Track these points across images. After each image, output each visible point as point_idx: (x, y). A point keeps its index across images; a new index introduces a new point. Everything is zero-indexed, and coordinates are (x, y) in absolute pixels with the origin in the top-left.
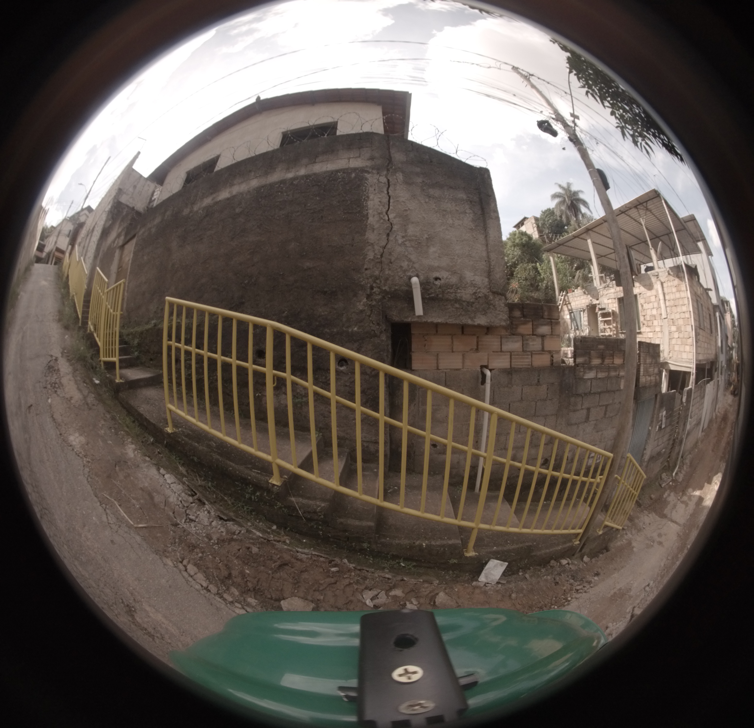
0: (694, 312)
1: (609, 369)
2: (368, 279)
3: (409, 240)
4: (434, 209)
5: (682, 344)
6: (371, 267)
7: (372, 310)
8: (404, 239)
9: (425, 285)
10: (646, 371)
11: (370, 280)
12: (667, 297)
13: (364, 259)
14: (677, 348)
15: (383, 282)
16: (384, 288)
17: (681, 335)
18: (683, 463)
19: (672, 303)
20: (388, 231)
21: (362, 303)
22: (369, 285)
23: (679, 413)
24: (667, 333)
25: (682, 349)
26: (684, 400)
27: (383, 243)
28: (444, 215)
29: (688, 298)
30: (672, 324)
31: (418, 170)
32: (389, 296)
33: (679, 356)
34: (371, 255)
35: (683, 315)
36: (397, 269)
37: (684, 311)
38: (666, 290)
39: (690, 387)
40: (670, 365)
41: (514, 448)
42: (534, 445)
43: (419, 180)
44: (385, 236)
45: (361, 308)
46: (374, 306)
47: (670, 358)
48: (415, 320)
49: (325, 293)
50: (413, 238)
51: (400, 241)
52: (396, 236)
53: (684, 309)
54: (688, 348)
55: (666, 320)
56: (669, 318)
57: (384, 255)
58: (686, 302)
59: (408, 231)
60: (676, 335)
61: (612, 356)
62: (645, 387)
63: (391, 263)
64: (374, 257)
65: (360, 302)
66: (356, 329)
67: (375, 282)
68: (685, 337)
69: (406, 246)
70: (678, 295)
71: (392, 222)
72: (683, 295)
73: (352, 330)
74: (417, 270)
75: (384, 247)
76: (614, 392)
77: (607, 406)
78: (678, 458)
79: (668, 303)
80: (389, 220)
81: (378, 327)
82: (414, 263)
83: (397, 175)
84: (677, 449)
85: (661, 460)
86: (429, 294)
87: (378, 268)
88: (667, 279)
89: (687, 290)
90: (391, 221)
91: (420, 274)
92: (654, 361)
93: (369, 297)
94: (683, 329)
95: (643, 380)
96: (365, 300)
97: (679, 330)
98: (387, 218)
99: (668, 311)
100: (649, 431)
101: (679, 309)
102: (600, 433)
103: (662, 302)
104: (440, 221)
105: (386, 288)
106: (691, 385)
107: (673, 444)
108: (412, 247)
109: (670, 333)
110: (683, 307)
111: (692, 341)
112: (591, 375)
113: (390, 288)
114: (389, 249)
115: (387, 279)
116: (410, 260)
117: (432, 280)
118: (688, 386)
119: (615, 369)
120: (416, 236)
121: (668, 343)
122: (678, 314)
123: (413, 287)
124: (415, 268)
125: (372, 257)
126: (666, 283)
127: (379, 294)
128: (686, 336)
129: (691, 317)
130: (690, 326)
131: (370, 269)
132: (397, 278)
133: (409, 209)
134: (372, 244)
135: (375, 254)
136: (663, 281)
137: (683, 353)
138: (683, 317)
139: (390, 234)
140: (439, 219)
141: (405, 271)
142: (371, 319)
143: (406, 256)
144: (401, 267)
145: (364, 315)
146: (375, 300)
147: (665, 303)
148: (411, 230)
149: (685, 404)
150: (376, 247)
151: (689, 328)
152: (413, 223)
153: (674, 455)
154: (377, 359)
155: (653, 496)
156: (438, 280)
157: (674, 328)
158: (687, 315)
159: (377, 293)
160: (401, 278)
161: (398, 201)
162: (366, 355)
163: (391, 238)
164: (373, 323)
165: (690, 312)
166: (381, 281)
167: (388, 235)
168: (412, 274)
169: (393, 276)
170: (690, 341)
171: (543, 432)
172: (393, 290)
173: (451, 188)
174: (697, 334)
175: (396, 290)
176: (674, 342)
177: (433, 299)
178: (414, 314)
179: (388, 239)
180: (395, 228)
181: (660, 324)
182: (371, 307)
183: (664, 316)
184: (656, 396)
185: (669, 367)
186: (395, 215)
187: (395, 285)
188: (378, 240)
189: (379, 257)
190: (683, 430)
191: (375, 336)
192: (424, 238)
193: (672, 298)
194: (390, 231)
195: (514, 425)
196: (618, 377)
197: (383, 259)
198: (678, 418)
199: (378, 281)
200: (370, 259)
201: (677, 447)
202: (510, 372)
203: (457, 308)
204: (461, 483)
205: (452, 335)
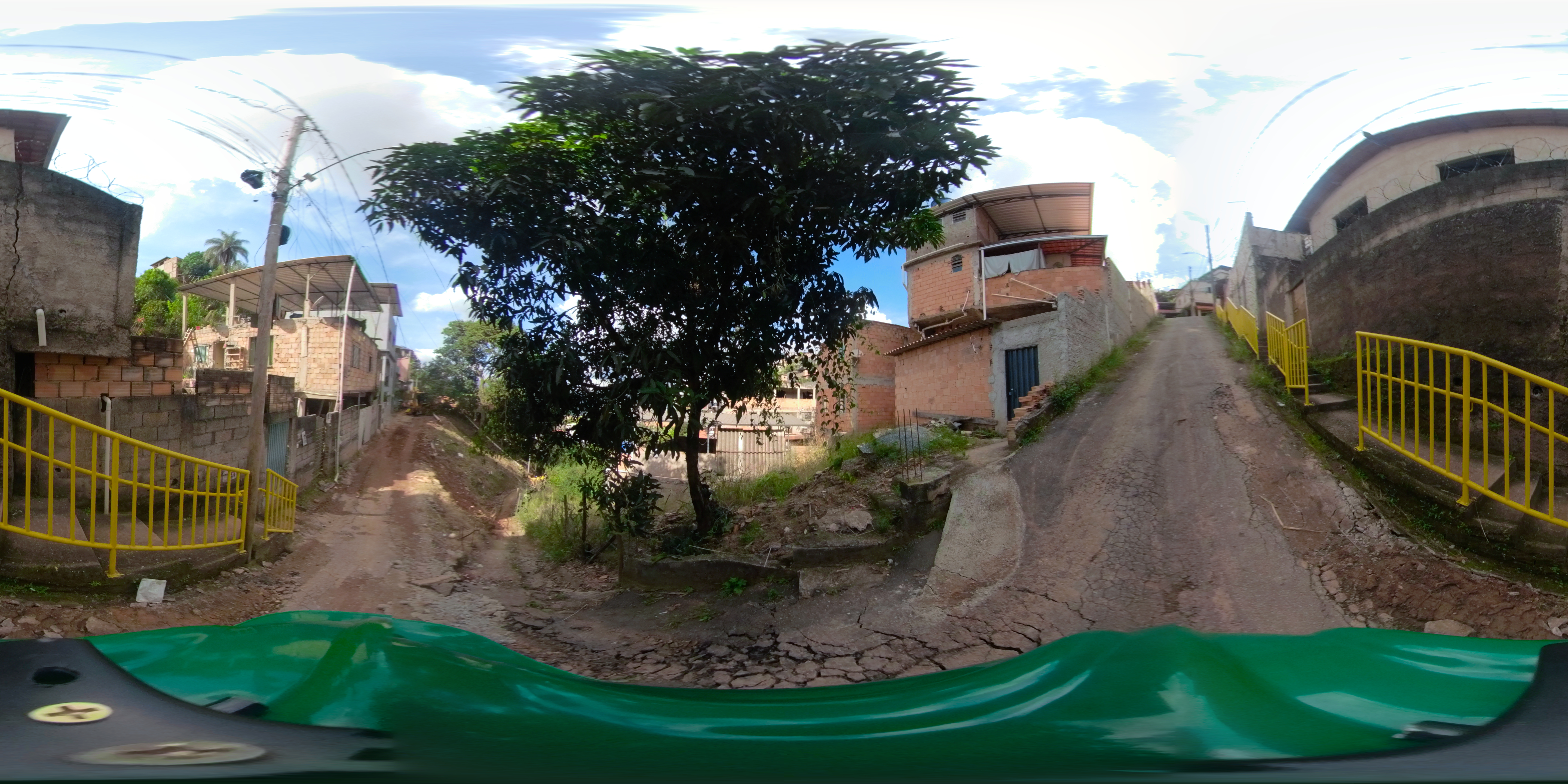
0: (346, 354)
1: (233, 397)
3: (37, 273)
4: (67, 242)
5: (324, 378)
8: (31, 272)
9: (49, 317)
10: (277, 400)
12: (312, 340)
14: (317, 381)
15: (8, 313)
16: (9, 319)
17: (324, 371)
18: (344, 471)
19: (317, 345)
23: (323, 433)
24: (304, 369)
25: (324, 382)
26: (329, 421)
28: (77, 249)
29: (341, 342)
30: (312, 362)
32: (14, 327)
33: (320, 387)
36: (23, 301)
38: (312, 335)
40: (307, 395)
41: (139, 471)
42: (160, 466)
43: (54, 212)
47: (307, 389)
48: (40, 350)
50: (41, 271)
51: (27, 273)
52: (23, 269)
53: (333, 351)
54: (333, 381)
55: (306, 358)
56: (309, 356)
57: (9, 287)
58: (337, 346)
59: (36, 264)
60: (317, 371)
61: (238, 386)
62: (276, 413)
63: (18, 294)
69: (33, 279)
70: (327, 340)
72: (333, 340)
74: (42, 303)
75: (10, 280)
76: (240, 417)
77: (233, 430)
78: (336, 467)
79: (311, 345)
82: (39, 296)
83: (28, 206)
84: (330, 460)
85: (312, 471)
86: (53, 326)
88: (317, 326)
89: (341, 337)
91: (45, 306)
92: (286, 391)
94: (327, 366)
95: (273, 407)
97: (321, 367)
99: (310, 351)
100: (288, 450)
101: (326, 350)
102: (230, 453)
103: (304, 343)
104: (72, 255)
105: (11, 319)
106: (337, 410)
107: (324, 457)
108: (39, 279)
109: (309, 369)
110: (331, 349)
112: (215, 403)
113: (15, 319)
114: (15, 281)
115: (12, 311)
116: (36, 293)
117: (57, 312)
118: (334, 411)
119: (241, 397)
120: (44, 269)
121: (305, 377)
123: (39, 318)
124: (40, 300)
126: (314, 329)
127: (4, 325)
128: (332, 372)
129: (340, 358)
130: (340, 366)
132: (23, 309)
133: (39, 242)
136: (309, 326)
137: (326, 385)
138: (332, 358)
140: (71, 253)
141: (31, 303)
143: (33, 289)
144: (28, 299)
147: (308, 345)
148: (39, 263)
149: (330, 425)
152: (41, 256)
153: (329, 465)
155: (316, 501)
156: (63, 312)
157: (314, 365)
158: (336, 357)
160: (27, 309)
161: (28, 233)
165: (340, 353)
168: (37, 306)
169: (19, 307)
170: (336, 376)
171: (167, 455)
172: (19, 320)
174: (345, 371)
175: (22, 320)
176: (312, 376)
177: (56, 331)
178: (39, 345)
180: (23, 260)
181: (297, 362)
183: (304, 355)
184: (291, 420)
185: (305, 396)
186: (23, 247)
187: (22, 316)
190: (333, 445)
192: (53, 271)
193: (318, 341)
194: (19, 263)
195: (136, 450)
196: (244, 405)
198: (324, 436)
199: (3, 312)
202: (130, 400)
203: (80, 340)
204: (88, 505)
205: (74, 365)
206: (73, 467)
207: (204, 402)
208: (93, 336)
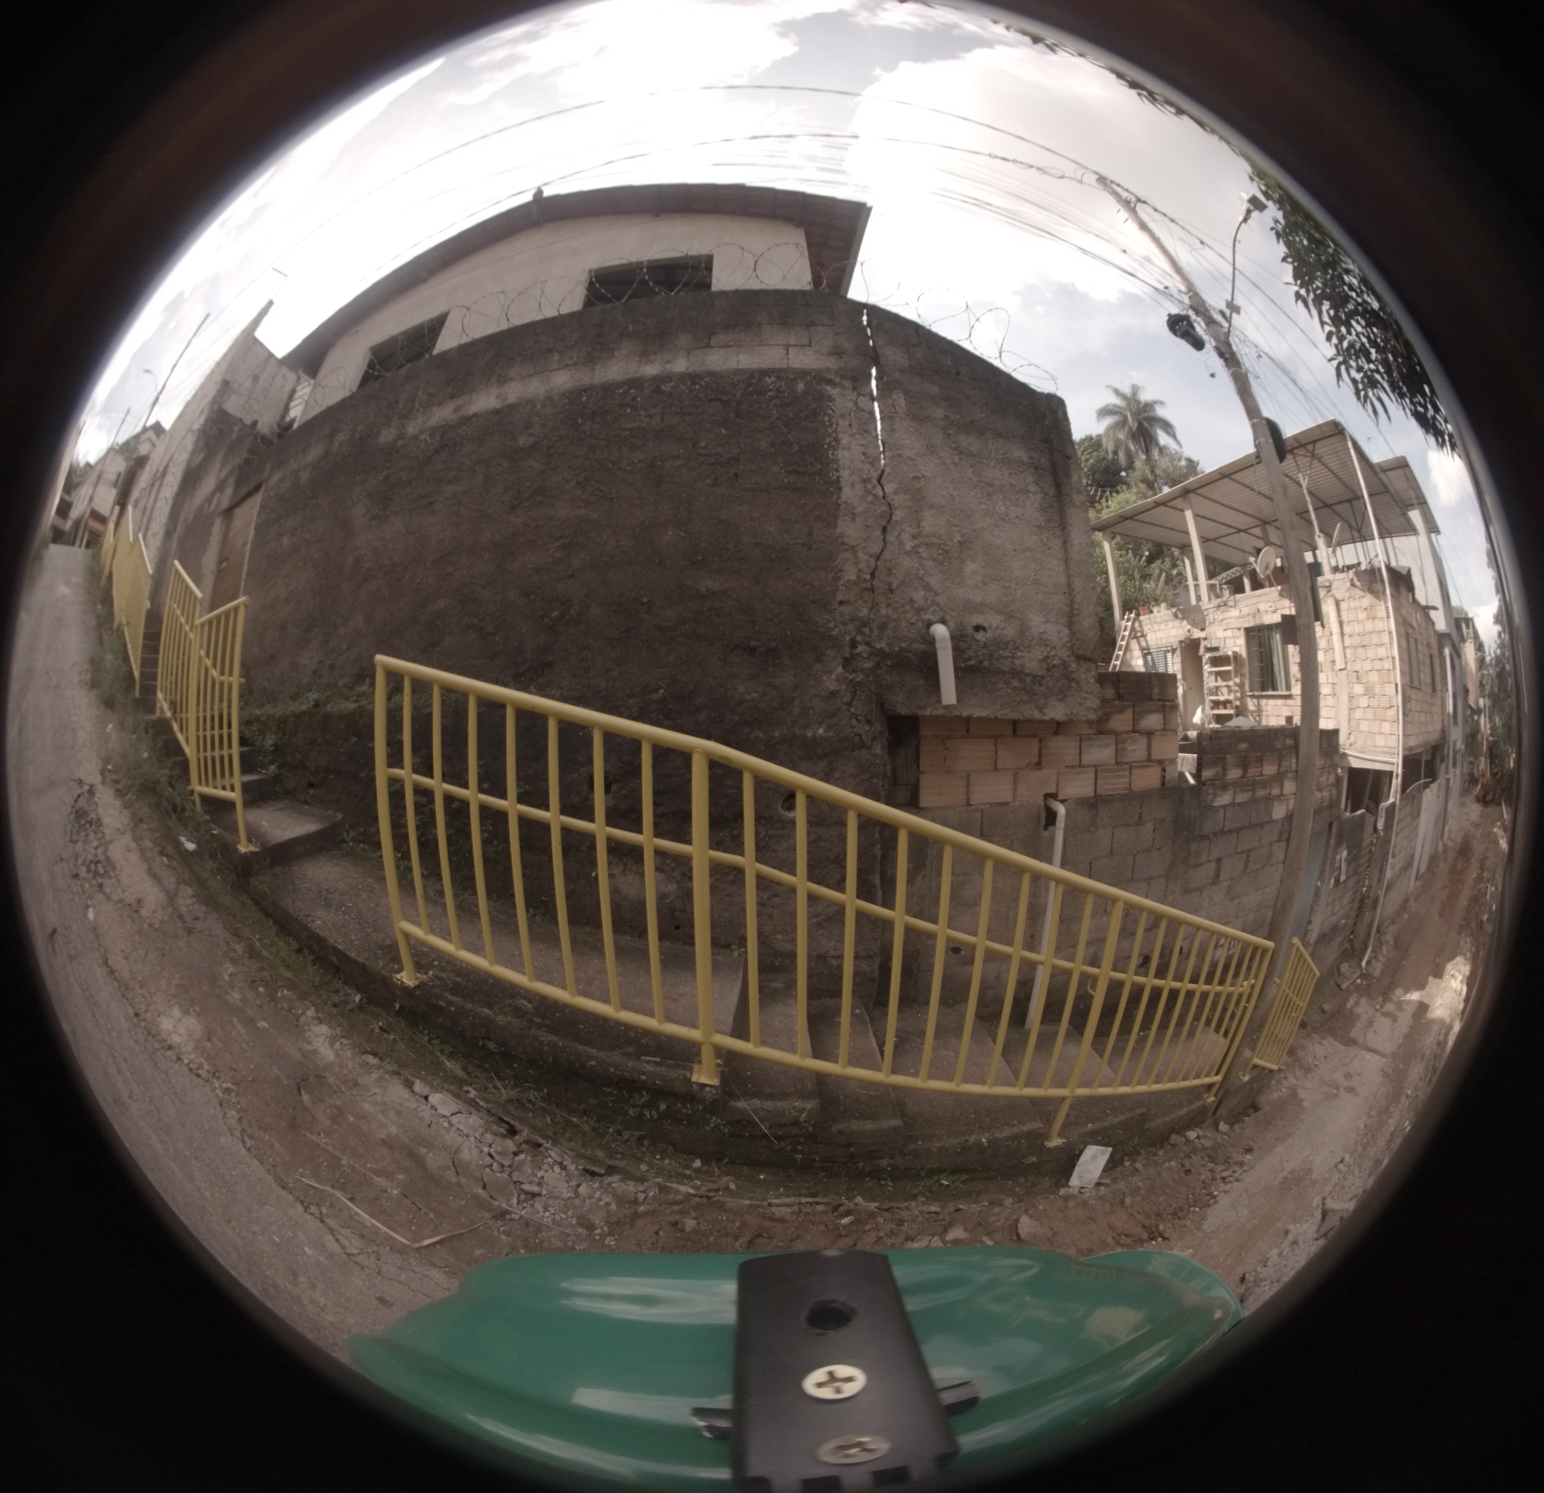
0: (1401, 659)
1: (1254, 785)
2: (845, 624)
3: (926, 544)
4: (970, 479)
5: (1375, 719)
6: (853, 599)
7: (854, 693)
8: (917, 542)
9: (959, 640)
11: (851, 627)
12: (1347, 630)
13: (837, 578)
14: (1364, 726)
15: (875, 631)
16: (878, 646)
17: (1374, 703)
18: (1380, 944)
19: (1357, 640)
20: (884, 523)
21: (834, 676)
22: (848, 638)
23: (1371, 851)
24: (1344, 698)
25: (1375, 729)
26: (1380, 825)
27: (876, 548)
28: (989, 495)
29: (1390, 633)
30: (1355, 680)
31: (934, 389)
32: (889, 663)
33: (1369, 742)
34: (850, 574)
35: (1378, 665)
36: (903, 606)
37: (1380, 656)
38: (1345, 616)
39: (1391, 800)
40: (1350, 759)
41: (1089, 943)
42: (1127, 930)
43: (939, 413)
44: (878, 533)
45: (832, 688)
46: (859, 683)
47: (1351, 745)
48: (940, 712)
49: (752, 651)
50: (934, 540)
51: (909, 545)
52: (900, 534)
53: (1382, 652)
54: (1386, 727)
55: (1345, 672)
56: (1349, 668)
57: (877, 574)
58: (1385, 638)
59: (923, 524)
60: (1364, 702)
61: (1261, 761)
63: (892, 591)
64: (858, 577)
65: (829, 673)
66: (821, 731)
67: (860, 632)
68: (1382, 705)
69: (921, 557)
70: (1369, 626)
71: (892, 503)
72: (1380, 625)
73: (814, 733)
74: (941, 609)
75: (878, 558)
76: (1261, 825)
77: (1249, 852)
78: (1369, 934)
79: (1347, 642)
80: (884, 497)
81: (867, 728)
82: (936, 594)
83: (894, 396)
84: (1367, 916)
85: (1339, 939)
86: (965, 660)
87: (866, 602)
88: (1347, 594)
89: (1388, 617)
90: (888, 499)
91: (948, 618)
93: (847, 662)
94: (1377, 690)
96: (840, 670)
97: (1369, 691)
98: (881, 493)
99: (1348, 656)
100: (1318, 890)
101: (1371, 653)
102: (1237, 902)
103: (1336, 638)
104: (983, 506)
105: (881, 645)
106: (1393, 796)
107: (1360, 908)
108: (932, 559)
109: (1351, 698)
110: (1379, 648)
111: (1396, 712)
112: (1224, 799)
113: (890, 645)
114: (886, 561)
115: (883, 627)
116: (928, 588)
117: (970, 631)
118: (1388, 798)
120: (939, 537)
121: (1347, 718)
122: (1368, 661)
123: (938, 645)
124: (938, 605)
125: (853, 578)
126: (1346, 601)
127: (868, 658)
128: (1384, 703)
129: (1394, 668)
130: (1393, 685)
131: (849, 602)
132: (904, 624)
133: (923, 476)
134: (853, 547)
135: (860, 570)
136: (1339, 597)
137: (1377, 737)
138: (1379, 667)
139: (889, 529)
140: (981, 502)
141: (919, 611)
142: (852, 710)
143: (921, 579)
144: (912, 601)
145: (838, 701)
146: (862, 670)
147: (1343, 641)
148: (930, 522)
149: (1382, 834)
150: (861, 555)
151: (1390, 690)
152: (931, 507)
153: (1362, 929)
154: (865, 794)
155: (1326, 1007)
156: (981, 631)
157: (1358, 689)
158: (1387, 665)
159: (865, 655)
160: (912, 624)
161: (900, 455)
162: (844, 787)
163: (891, 538)
164: (857, 719)
165: (1393, 658)
166: (871, 630)
167: (884, 530)
168: (933, 618)
169: (895, 620)
170: (1391, 713)
172: (897, 649)
173: (999, 435)
174: (1406, 700)
175: (902, 650)
176: (1358, 714)
177: (970, 670)
178: (939, 701)
179: (884, 539)
180: (898, 515)
181: (1331, 681)
182: (854, 686)
183: (1339, 665)
184: (1330, 825)
185: (1349, 762)
186: (895, 486)
187: (901, 640)
188: (865, 540)
189: (868, 577)
190: (1379, 881)
191: (862, 745)
192: (955, 540)
193: (1357, 631)
194: (889, 522)
197: (876, 582)
198: (1369, 860)
199: (866, 630)
200: (848, 581)
201: (1367, 914)
202: (1093, 803)
203: (1015, 688)
204: (998, 1015)
205: (995, 738)
206: (981, 942)
207: (1210, 798)
208: (1038, 679)
